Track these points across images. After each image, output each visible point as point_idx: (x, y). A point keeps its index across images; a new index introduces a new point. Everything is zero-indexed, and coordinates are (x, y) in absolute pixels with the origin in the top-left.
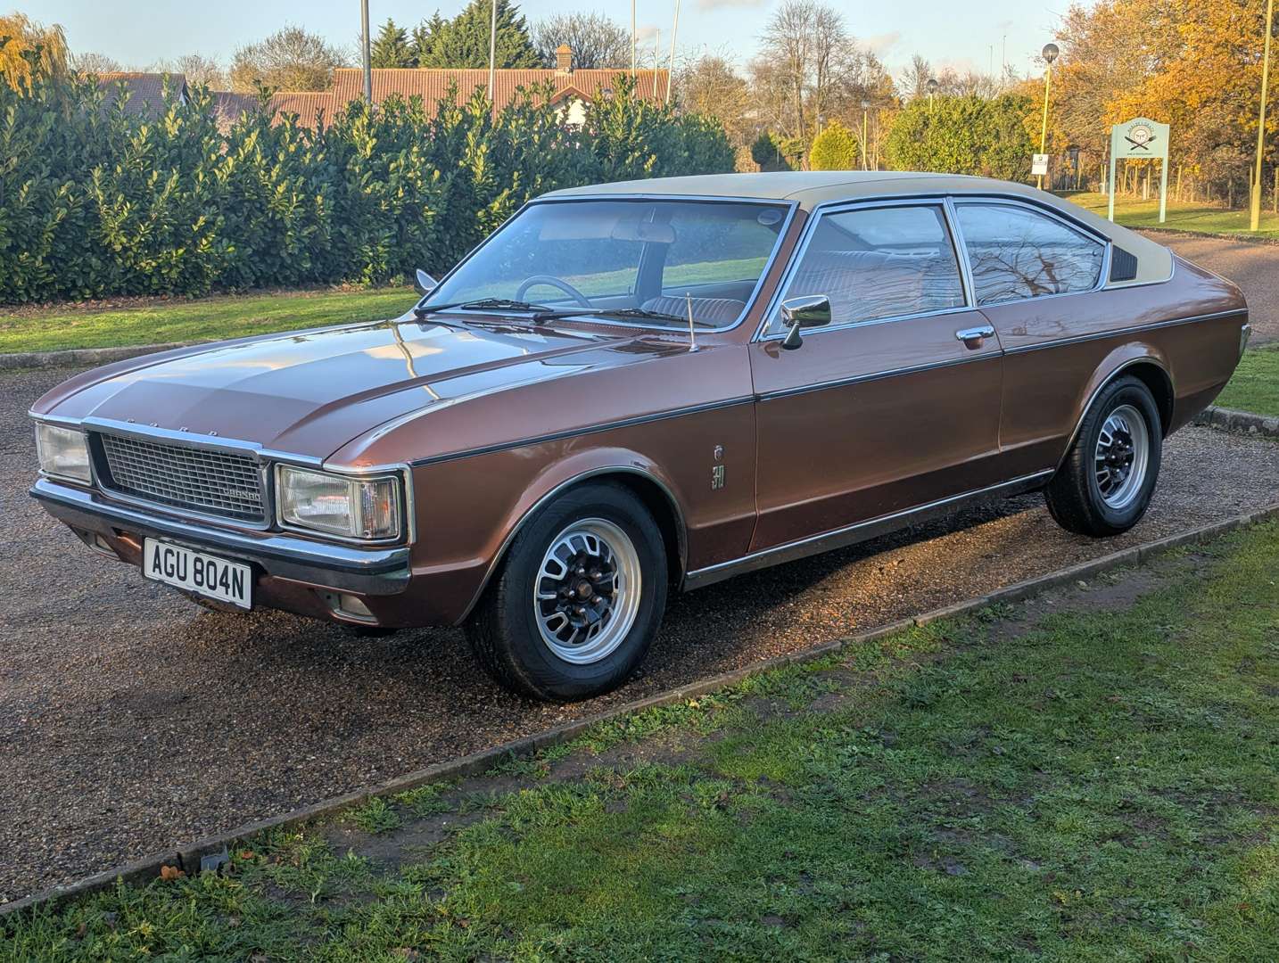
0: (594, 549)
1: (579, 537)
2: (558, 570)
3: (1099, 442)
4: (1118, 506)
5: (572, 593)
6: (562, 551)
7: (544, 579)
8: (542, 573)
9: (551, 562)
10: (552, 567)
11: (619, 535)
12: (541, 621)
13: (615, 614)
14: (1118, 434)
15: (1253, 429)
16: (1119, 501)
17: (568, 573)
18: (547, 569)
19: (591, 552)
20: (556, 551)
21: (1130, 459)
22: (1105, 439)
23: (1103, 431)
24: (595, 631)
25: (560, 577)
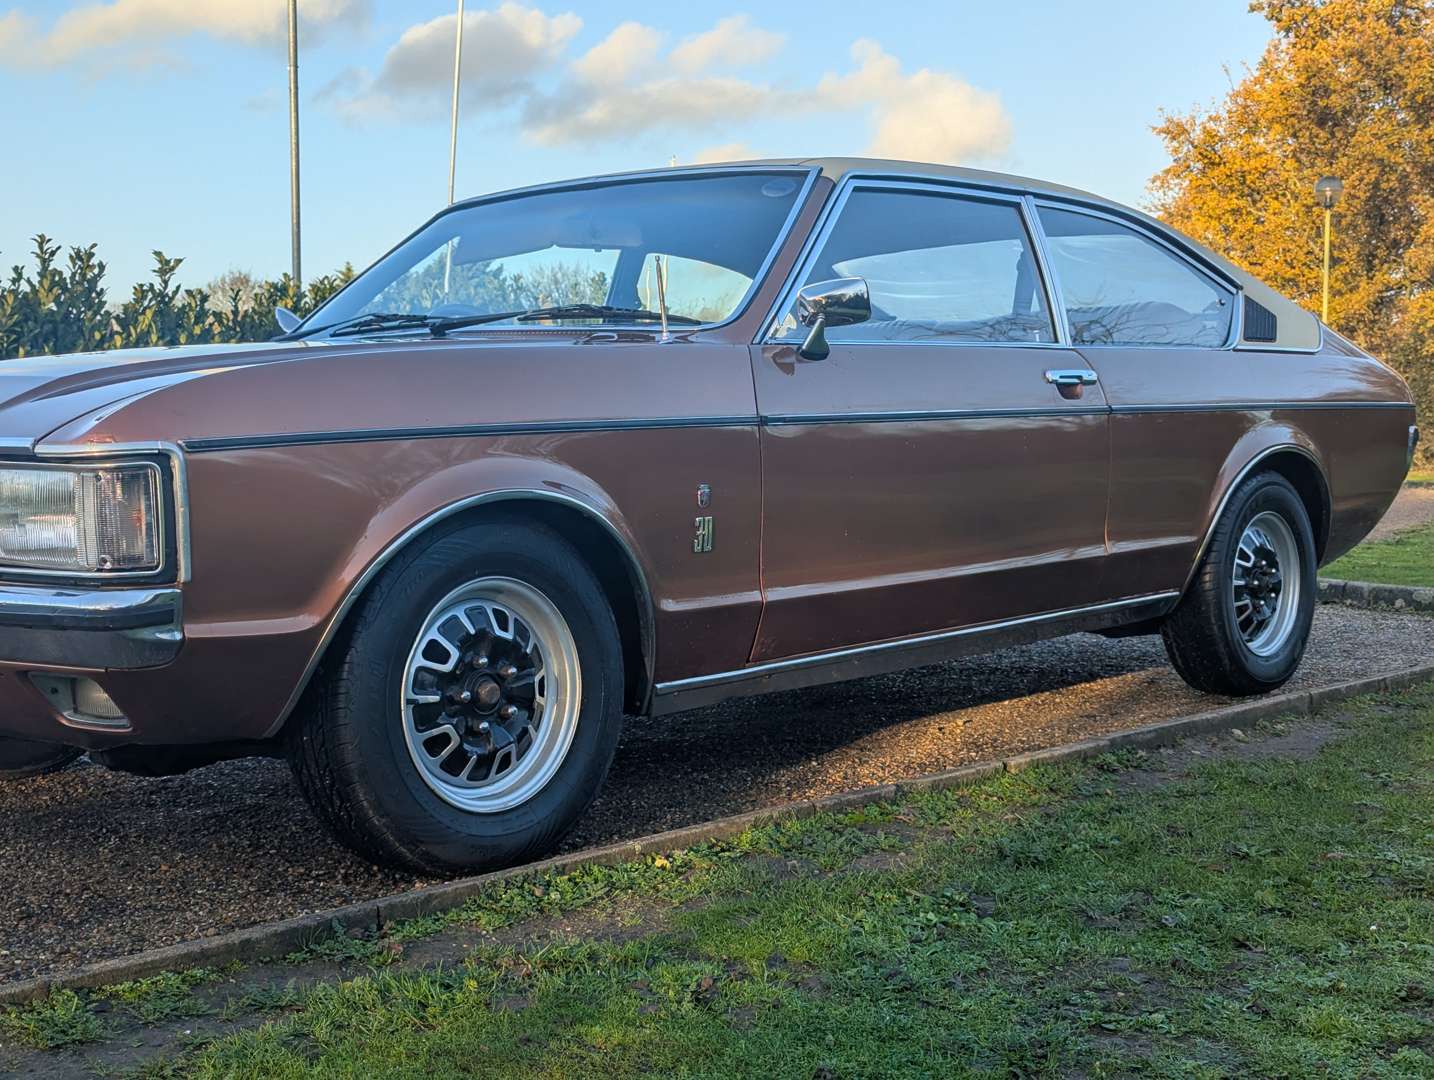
0: (504, 627)
1: (480, 608)
2: (444, 657)
3: (1237, 561)
4: (1266, 652)
5: (466, 694)
6: (450, 628)
7: (420, 669)
8: (416, 660)
9: (433, 643)
10: (434, 652)
11: (547, 609)
12: (413, 739)
13: (540, 740)
14: (1261, 552)
15: (1399, 603)
16: (1266, 646)
17: (460, 660)
18: (426, 655)
19: (499, 632)
20: (443, 625)
21: (1277, 589)
22: (1244, 556)
23: (1241, 545)
24: (505, 763)
25: (447, 667)
